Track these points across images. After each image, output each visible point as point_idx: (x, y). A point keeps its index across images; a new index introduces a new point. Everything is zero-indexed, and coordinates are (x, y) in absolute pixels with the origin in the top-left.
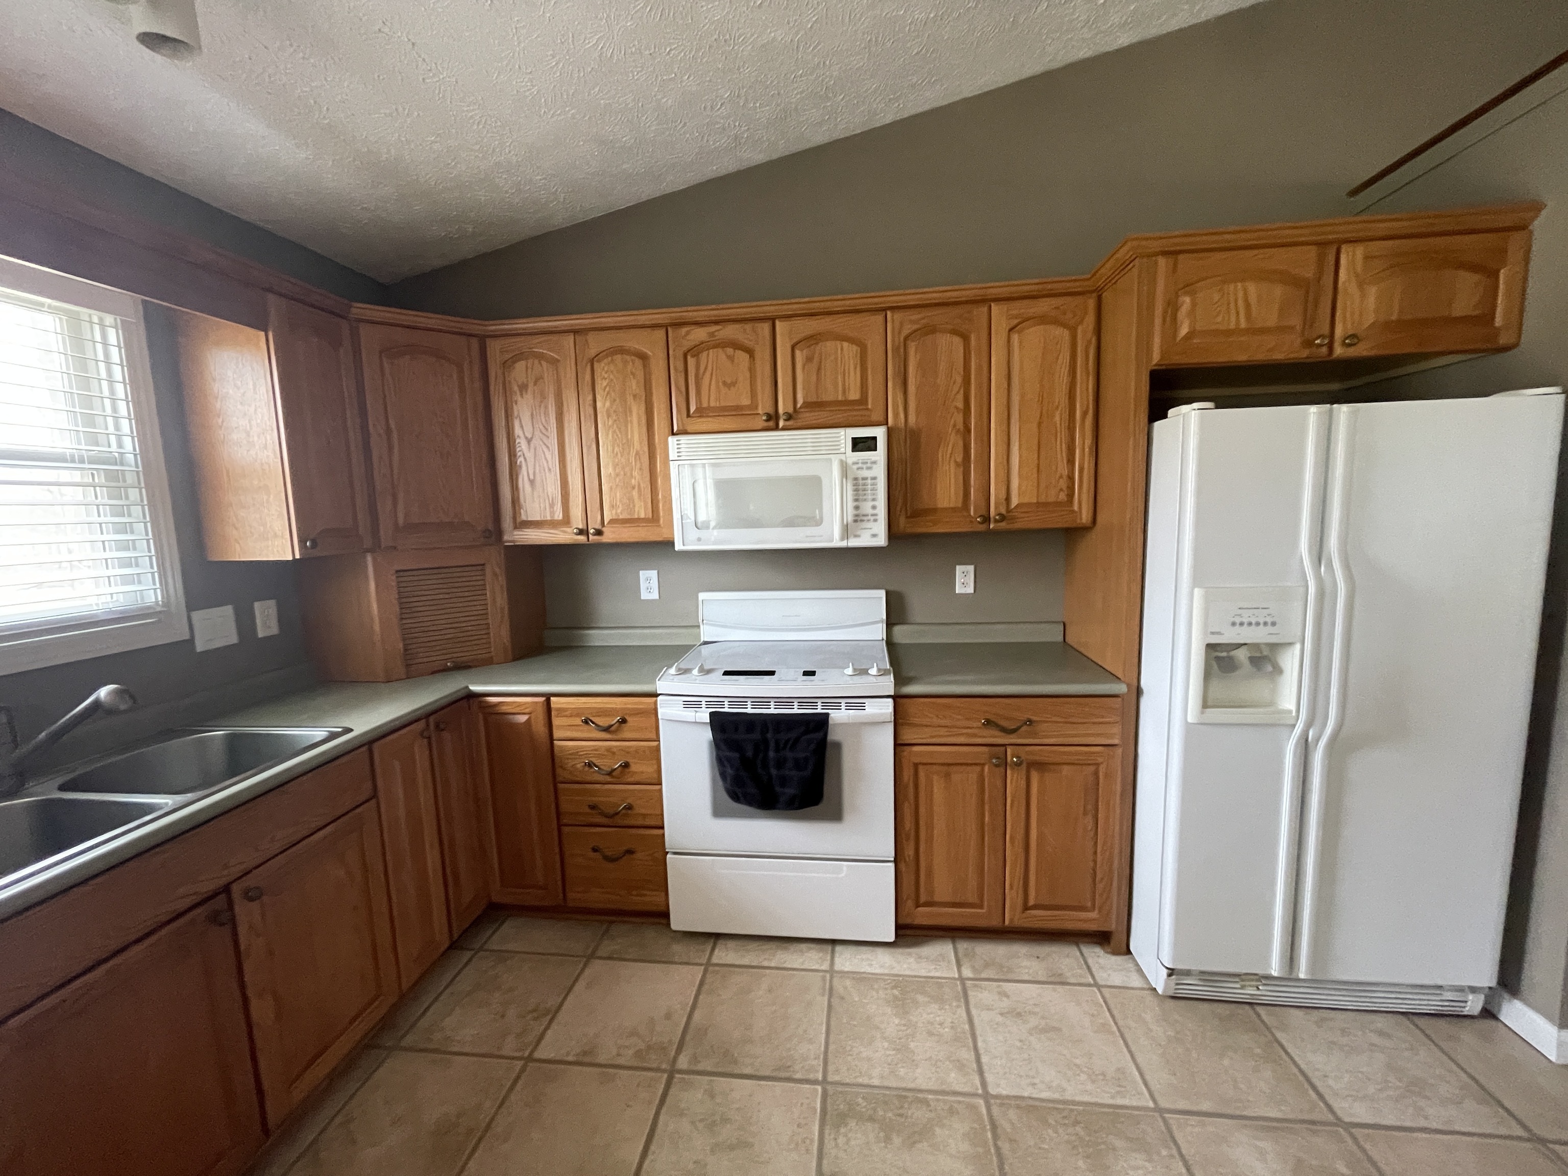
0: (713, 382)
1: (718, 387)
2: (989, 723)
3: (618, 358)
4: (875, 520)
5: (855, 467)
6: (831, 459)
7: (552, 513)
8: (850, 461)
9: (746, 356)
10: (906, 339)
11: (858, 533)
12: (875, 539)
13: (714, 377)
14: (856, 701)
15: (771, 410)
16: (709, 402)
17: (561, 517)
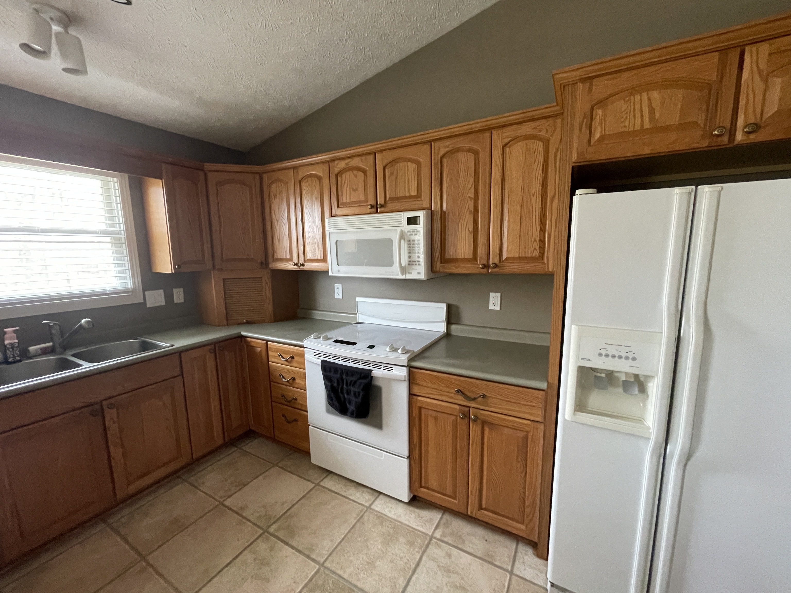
0: (348, 189)
1: (350, 191)
2: (459, 391)
3: (310, 179)
4: (419, 265)
5: (409, 234)
6: (397, 229)
7: (286, 256)
8: (406, 231)
9: (362, 174)
10: (442, 158)
11: (410, 271)
12: (419, 275)
13: (348, 187)
14: (389, 366)
15: (373, 203)
16: (346, 200)
17: (289, 257)
